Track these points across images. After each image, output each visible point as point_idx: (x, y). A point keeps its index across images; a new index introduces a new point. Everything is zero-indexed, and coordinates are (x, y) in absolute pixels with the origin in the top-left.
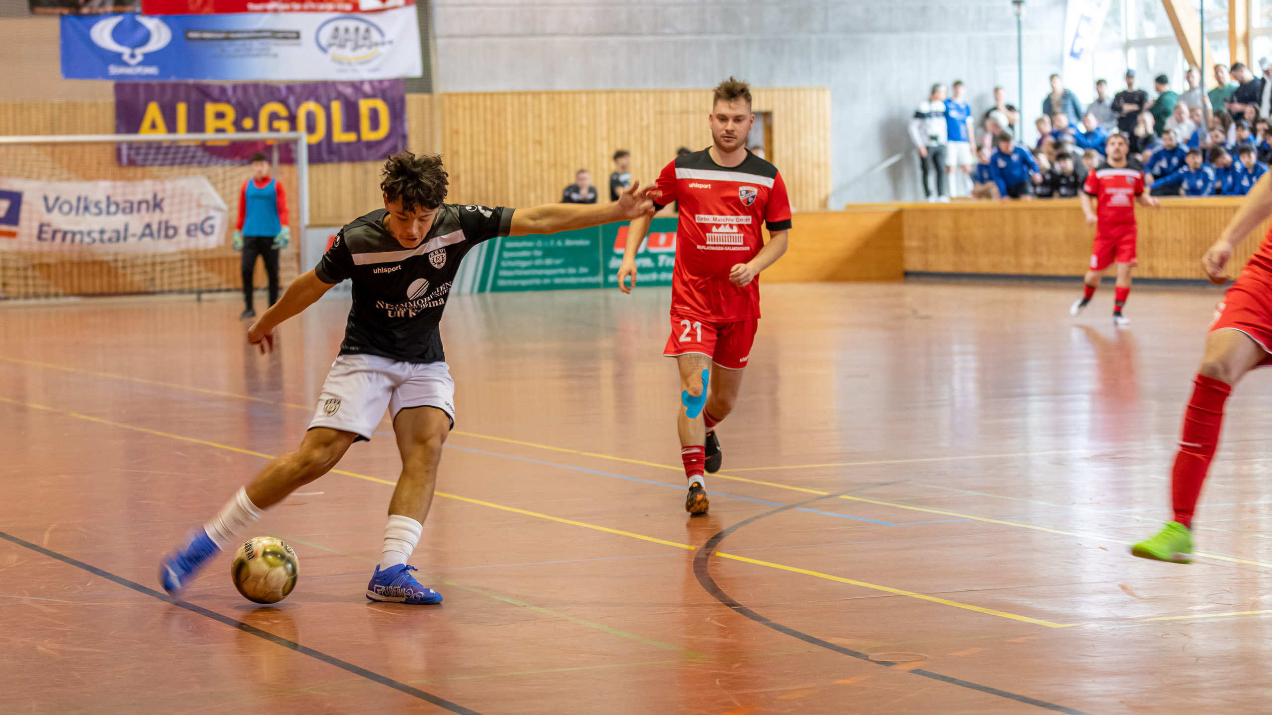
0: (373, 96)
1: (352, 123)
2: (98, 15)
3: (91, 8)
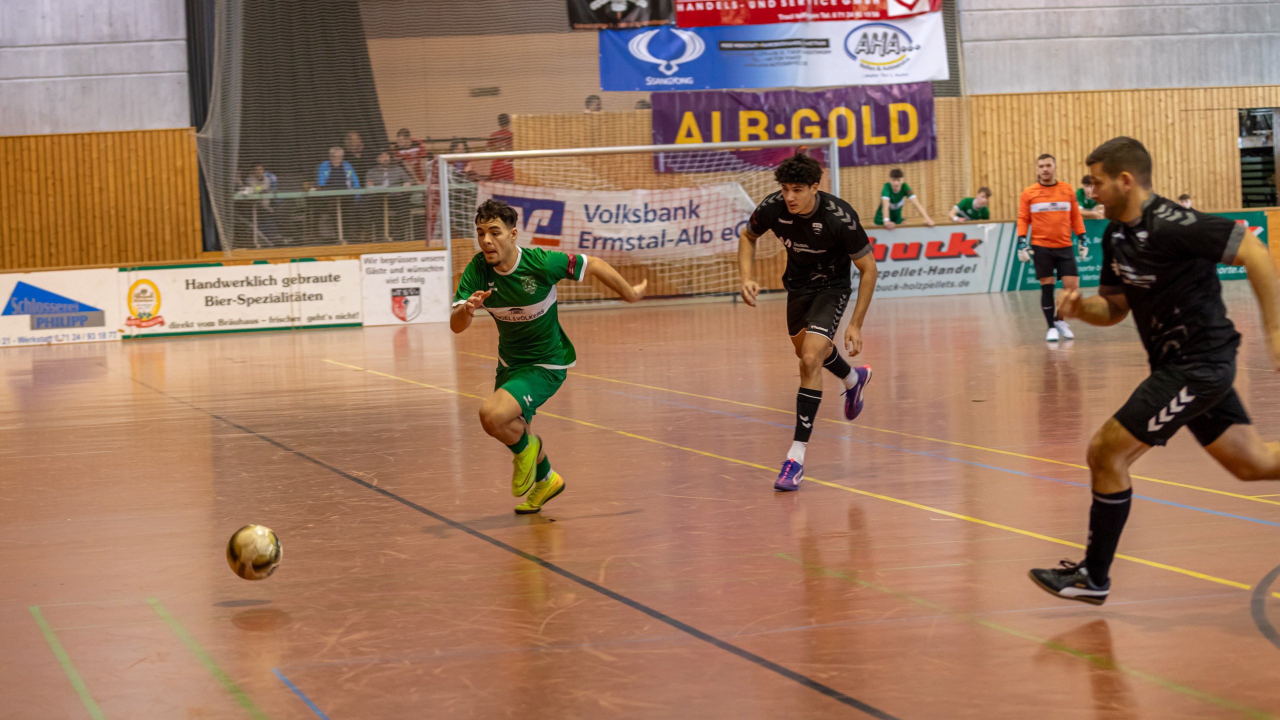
0: (902, 101)
1: (882, 126)
2: (635, 28)
3: (629, 22)
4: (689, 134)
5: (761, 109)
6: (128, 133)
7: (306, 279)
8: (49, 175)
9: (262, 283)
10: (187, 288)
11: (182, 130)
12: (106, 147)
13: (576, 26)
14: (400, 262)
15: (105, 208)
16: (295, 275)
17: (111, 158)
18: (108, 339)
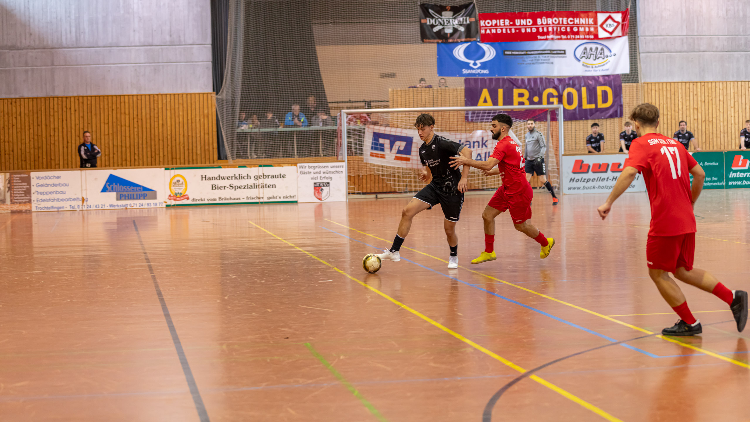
0: (604, 85)
2: (457, 42)
3: (454, 39)
4: (485, 101)
5: (526, 88)
6: (179, 94)
7: (267, 177)
8: (135, 116)
9: (243, 178)
10: (202, 180)
11: (208, 94)
12: (166, 101)
13: (425, 40)
14: (319, 168)
15: (165, 135)
16: (261, 174)
17: (169, 108)
18: (158, 206)
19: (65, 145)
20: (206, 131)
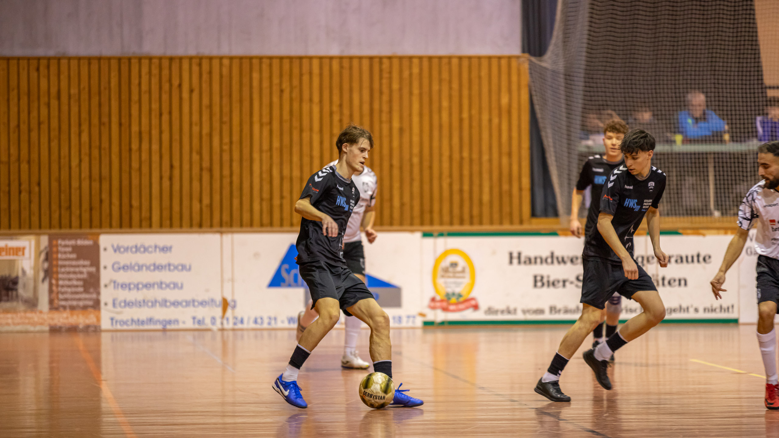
6: (440, 58)
10: (511, 262)
11: (510, 58)
12: (411, 75)
17: (416, 91)
18: (404, 324)
19: (166, 174)
20: (505, 149)
